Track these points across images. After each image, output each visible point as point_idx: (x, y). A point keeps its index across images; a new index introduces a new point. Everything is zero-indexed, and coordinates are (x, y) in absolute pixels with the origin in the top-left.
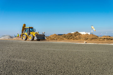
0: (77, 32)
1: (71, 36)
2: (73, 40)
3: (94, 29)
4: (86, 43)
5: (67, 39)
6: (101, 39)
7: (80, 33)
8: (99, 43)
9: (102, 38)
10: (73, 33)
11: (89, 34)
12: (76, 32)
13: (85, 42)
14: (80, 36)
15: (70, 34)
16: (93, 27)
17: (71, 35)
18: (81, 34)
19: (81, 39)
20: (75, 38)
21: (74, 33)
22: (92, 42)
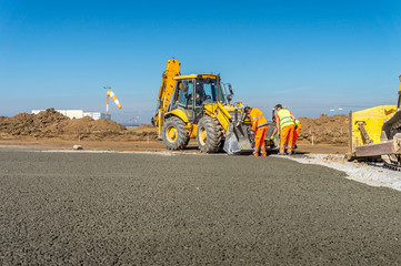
0: (51, 112)
1: (27, 125)
2: (35, 140)
3: (117, 102)
4: (79, 148)
5: (11, 137)
6: (134, 137)
7: (61, 112)
8: (124, 148)
9: (138, 132)
10: (36, 112)
11: (96, 116)
12: (48, 110)
13: (76, 147)
14: (63, 126)
15: (25, 115)
16: (112, 94)
17: (29, 120)
18: (65, 118)
19: (66, 136)
20: (44, 130)
21: (41, 113)
22: (103, 147)
